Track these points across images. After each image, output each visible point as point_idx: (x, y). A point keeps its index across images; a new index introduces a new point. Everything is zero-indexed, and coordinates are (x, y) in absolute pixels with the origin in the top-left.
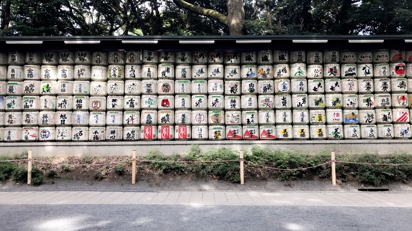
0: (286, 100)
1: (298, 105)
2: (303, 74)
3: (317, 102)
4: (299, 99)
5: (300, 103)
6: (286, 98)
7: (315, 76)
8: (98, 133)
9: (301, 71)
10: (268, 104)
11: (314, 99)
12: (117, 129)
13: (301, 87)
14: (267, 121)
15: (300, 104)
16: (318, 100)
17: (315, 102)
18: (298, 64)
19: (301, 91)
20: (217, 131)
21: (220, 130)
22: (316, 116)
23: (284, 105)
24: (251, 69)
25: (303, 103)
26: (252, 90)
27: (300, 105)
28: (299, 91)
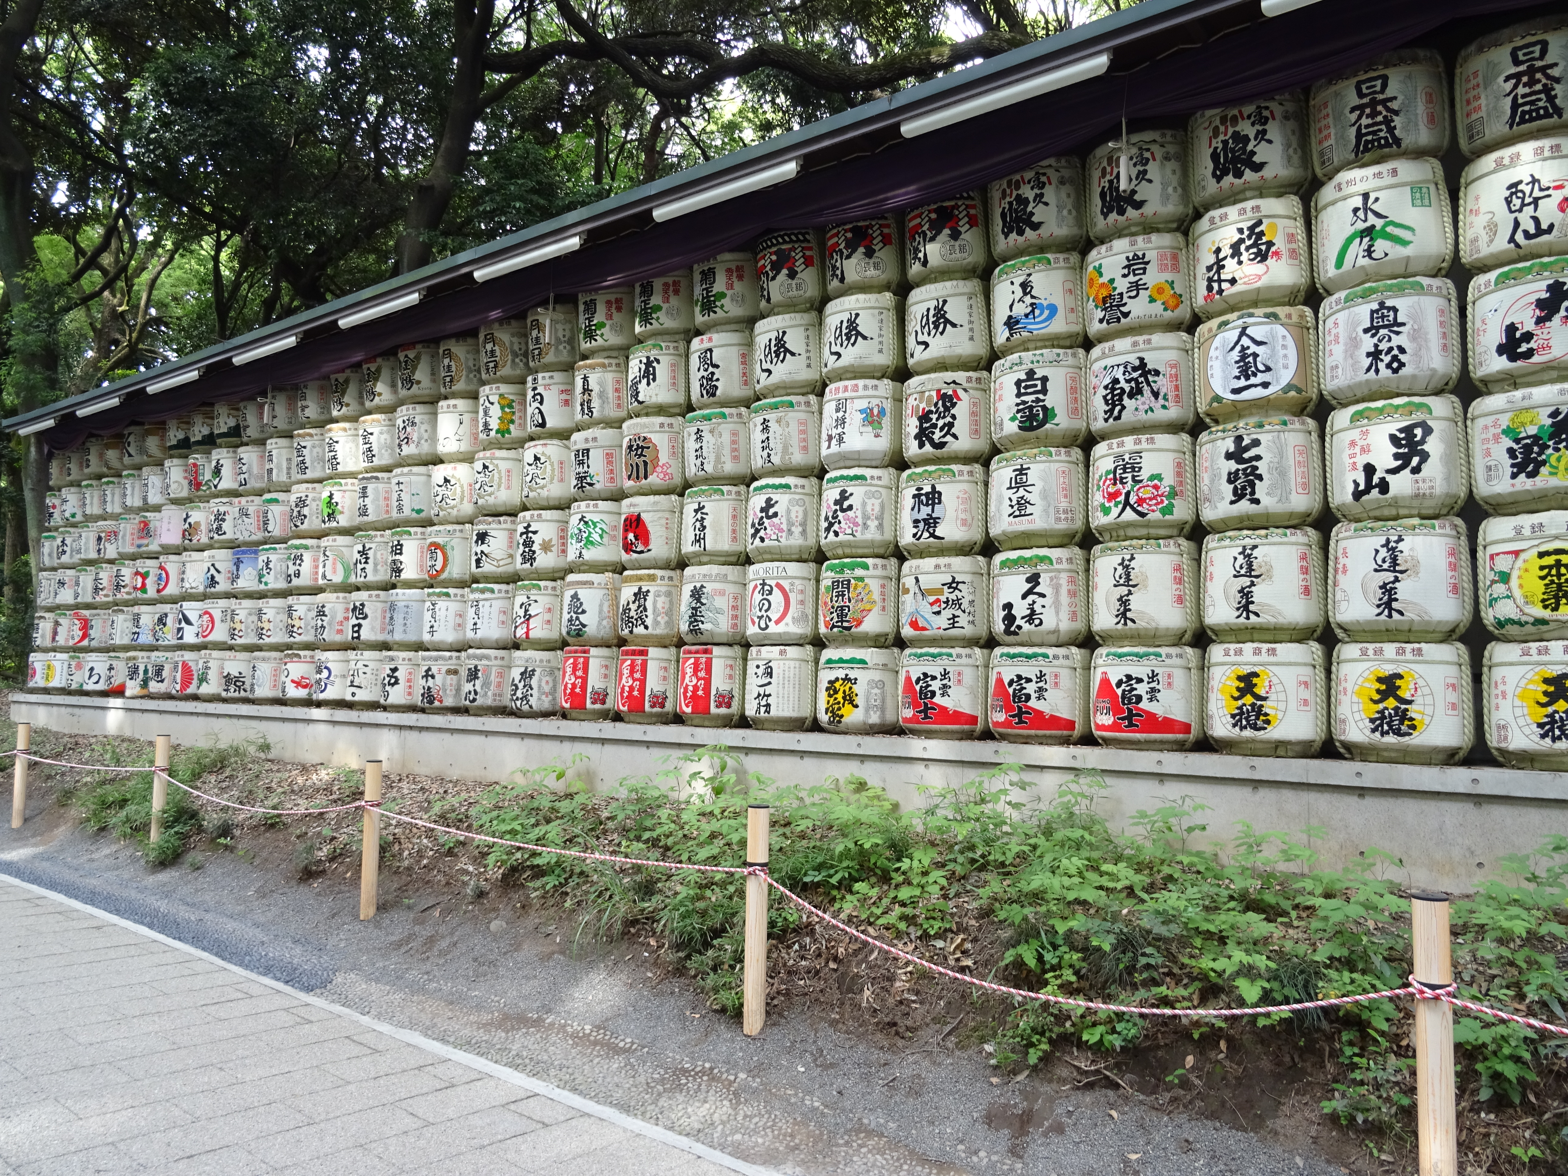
0: (1258, 458)
1: (1357, 484)
2: (1405, 243)
3: (1528, 449)
4: (1361, 443)
5: (1369, 470)
6: (1256, 443)
7: (1519, 237)
8: (433, 677)
9: (1379, 223)
10: (1133, 499)
11: (1505, 421)
12: (484, 662)
13: (1384, 346)
14: (1124, 615)
15: (1376, 480)
16: (1532, 430)
17: (1511, 452)
18: (1356, 173)
19: (1385, 372)
20: (837, 679)
21: (852, 675)
22: (1519, 563)
23: (1238, 495)
24: (1024, 286)
25: (1394, 471)
26: (1032, 417)
27: (1369, 487)
28: (1362, 377)
